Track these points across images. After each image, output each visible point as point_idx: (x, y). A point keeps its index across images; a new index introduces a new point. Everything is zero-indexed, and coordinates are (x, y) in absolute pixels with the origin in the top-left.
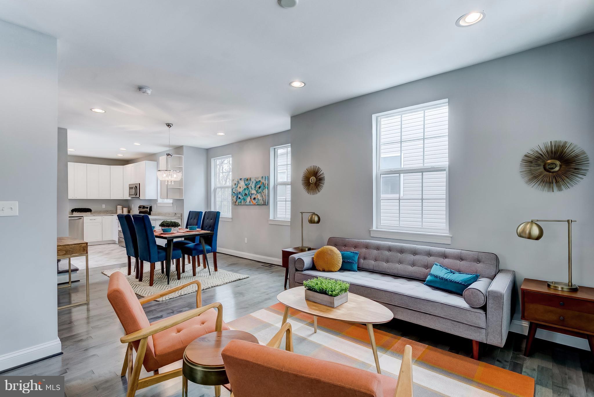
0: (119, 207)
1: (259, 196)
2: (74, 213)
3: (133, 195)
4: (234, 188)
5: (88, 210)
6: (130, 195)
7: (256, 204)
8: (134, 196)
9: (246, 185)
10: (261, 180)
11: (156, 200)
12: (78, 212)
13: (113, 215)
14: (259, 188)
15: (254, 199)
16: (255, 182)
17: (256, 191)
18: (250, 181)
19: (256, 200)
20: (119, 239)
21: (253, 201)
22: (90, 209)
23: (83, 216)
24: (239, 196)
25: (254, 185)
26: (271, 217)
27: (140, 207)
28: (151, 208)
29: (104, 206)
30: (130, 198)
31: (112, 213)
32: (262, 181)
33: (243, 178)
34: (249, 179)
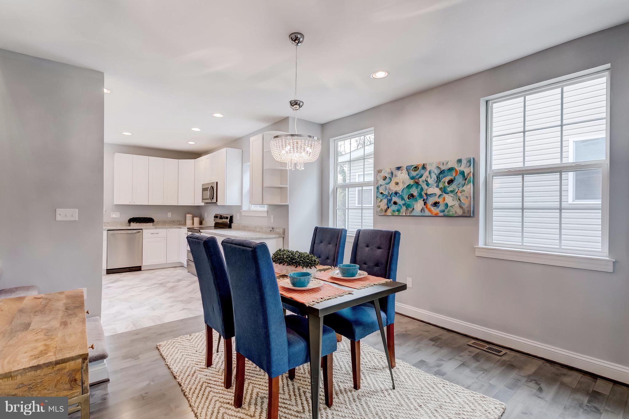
0: (189, 216)
1: (449, 200)
2: (132, 224)
3: (208, 199)
4: (381, 185)
5: (150, 220)
6: (203, 199)
7: (441, 214)
8: (209, 201)
9: (412, 178)
10: (456, 166)
11: (240, 207)
12: (136, 223)
13: (181, 227)
14: (450, 182)
15: (436, 204)
16: (437, 172)
17: (441, 189)
18: (422, 172)
19: (442, 207)
20: (188, 262)
21: (433, 208)
22: (152, 218)
23: (142, 229)
24: (395, 199)
25: (434, 177)
26: (481, 244)
27: (216, 217)
28: (231, 217)
29: (169, 215)
30: (203, 204)
31: (180, 225)
32: (457, 169)
33: (404, 166)
34: (420, 168)
